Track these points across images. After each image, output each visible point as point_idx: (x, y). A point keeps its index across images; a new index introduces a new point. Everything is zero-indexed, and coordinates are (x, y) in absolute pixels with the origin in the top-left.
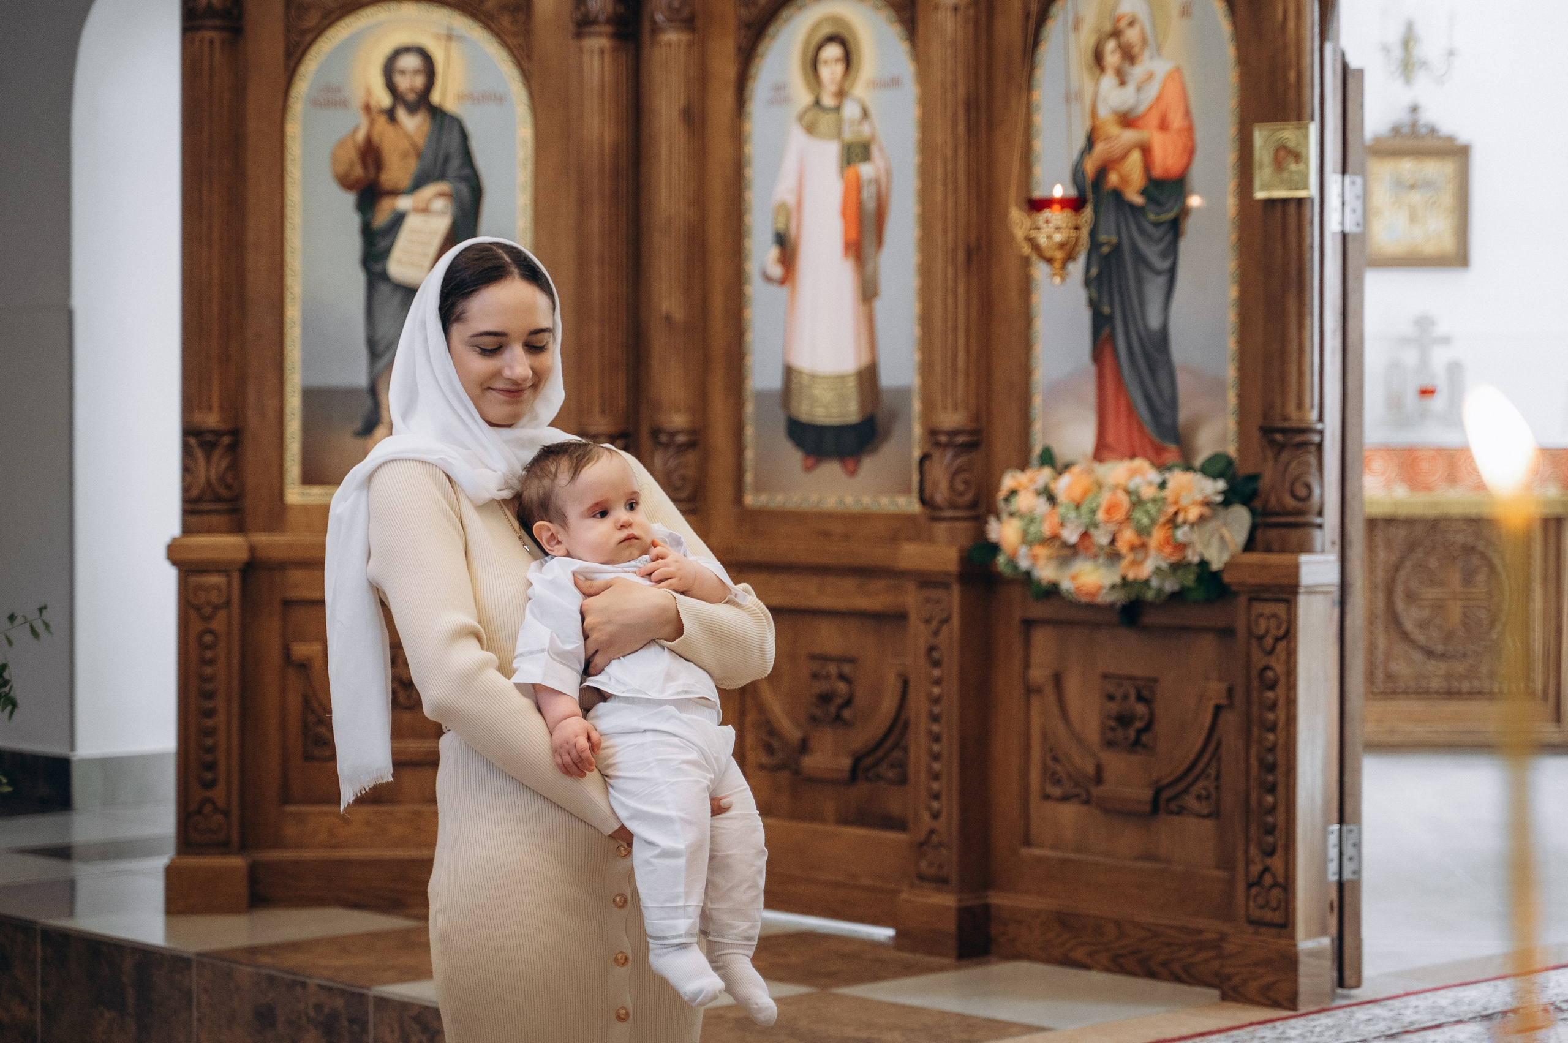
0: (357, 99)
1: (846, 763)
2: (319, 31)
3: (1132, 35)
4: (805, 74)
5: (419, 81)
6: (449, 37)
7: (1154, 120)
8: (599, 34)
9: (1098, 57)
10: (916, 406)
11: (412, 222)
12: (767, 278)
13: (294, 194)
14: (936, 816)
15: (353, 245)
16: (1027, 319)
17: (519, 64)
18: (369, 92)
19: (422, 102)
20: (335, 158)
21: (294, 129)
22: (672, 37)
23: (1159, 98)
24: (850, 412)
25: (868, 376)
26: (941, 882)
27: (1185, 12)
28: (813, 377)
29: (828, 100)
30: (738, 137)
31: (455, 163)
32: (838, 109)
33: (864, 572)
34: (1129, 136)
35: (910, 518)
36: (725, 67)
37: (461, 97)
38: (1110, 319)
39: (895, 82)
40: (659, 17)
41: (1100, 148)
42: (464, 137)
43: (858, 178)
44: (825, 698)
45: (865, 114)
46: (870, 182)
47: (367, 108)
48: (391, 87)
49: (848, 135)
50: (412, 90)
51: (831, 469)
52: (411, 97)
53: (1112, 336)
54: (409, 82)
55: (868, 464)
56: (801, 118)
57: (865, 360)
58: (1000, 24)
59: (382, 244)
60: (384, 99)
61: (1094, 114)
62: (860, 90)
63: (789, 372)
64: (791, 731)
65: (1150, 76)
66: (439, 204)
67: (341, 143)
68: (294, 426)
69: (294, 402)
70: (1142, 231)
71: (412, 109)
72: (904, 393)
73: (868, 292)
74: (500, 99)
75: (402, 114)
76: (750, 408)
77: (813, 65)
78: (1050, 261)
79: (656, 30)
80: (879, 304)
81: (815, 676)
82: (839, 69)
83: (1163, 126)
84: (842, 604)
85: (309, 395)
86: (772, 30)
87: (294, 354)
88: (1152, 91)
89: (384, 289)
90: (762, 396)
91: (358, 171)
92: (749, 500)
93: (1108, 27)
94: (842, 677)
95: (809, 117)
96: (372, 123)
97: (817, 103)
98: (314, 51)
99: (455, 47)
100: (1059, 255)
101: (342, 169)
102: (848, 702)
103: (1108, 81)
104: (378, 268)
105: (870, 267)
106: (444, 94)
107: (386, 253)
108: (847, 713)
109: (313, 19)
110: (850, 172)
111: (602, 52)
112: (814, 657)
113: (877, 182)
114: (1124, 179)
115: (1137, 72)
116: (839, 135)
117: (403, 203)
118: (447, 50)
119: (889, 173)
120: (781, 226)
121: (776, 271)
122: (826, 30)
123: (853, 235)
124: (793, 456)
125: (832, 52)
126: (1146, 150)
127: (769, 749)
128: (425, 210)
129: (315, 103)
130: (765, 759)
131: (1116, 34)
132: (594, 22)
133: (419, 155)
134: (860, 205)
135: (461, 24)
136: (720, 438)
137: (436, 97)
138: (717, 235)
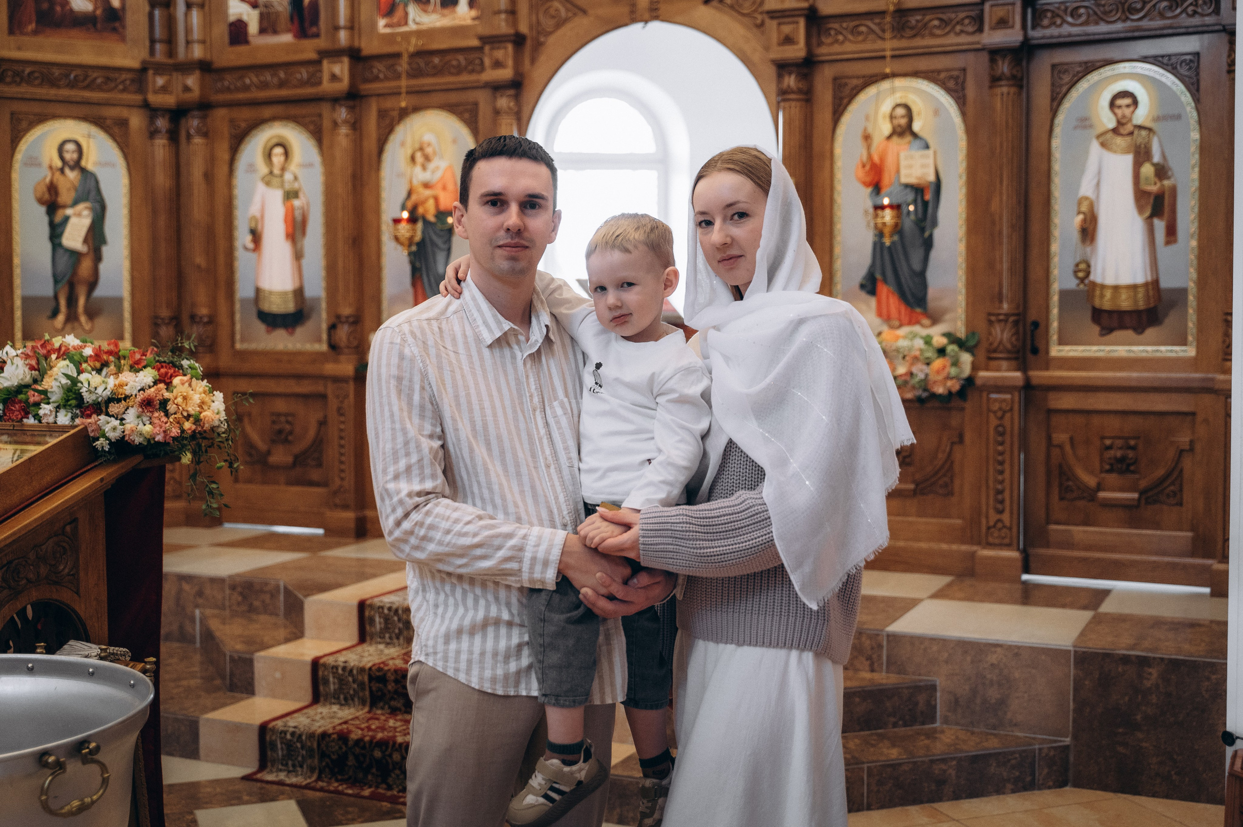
0: (46, 163)
1: (290, 459)
2: (27, 130)
3: (429, 150)
4: (265, 159)
5: (75, 156)
6: (89, 136)
7: (440, 186)
8: (162, 139)
9: (413, 159)
10: (324, 305)
11: (73, 221)
12: (246, 248)
13: (16, 205)
14: (342, 479)
15: (45, 230)
16: (379, 269)
17: (122, 149)
18: (51, 160)
19: (77, 165)
20: (35, 190)
21: (15, 176)
22: (198, 140)
23: (442, 178)
24: (290, 307)
25: (299, 293)
26: (345, 507)
27: (455, 141)
28: (271, 293)
29: (276, 171)
30: (230, 186)
31: (93, 193)
32: (282, 176)
33: (299, 377)
34: (428, 192)
35: (322, 354)
36: (223, 154)
37: (95, 164)
38: (420, 269)
39: (310, 165)
40: (192, 131)
41: (414, 198)
42: (97, 182)
43: (292, 206)
44: (280, 432)
45: (296, 178)
46: (298, 208)
47: (51, 167)
48: (62, 158)
49: (287, 187)
50: (72, 160)
51: (281, 333)
52: (72, 163)
53: (421, 276)
54: (70, 156)
55: (300, 331)
56: (263, 179)
57: (297, 285)
58: (366, 144)
59: (59, 231)
60: (58, 163)
61: (411, 182)
62: (293, 167)
63: (258, 290)
64: (262, 446)
65: (437, 168)
66: (86, 213)
67: (39, 183)
68: (18, 314)
69: (18, 303)
70: (435, 233)
71: (72, 168)
72: (317, 300)
73: (298, 256)
74: (113, 165)
75: (67, 171)
76: (238, 306)
77: (268, 156)
78: (402, 244)
79: (189, 137)
80: (305, 262)
81: (274, 422)
82: (282, 158)
83: (444, 188)
84: (289, 390)
85: (25, 300)
86: (247, 139)
87: (17, 281)
88: (438, 175)
89: (60, 252)
90: (244, 301)
91: (47, 196)
92: (238, 346)
93: (417, 146)
94: (288, 422)
95: (266, 179)
96: (53, 174)
97: (271, 173)
98: (24, 140)
99: (91, 140)
100: (407, 243)
101: (38, 196)
102: (291, 433)
103: (418, 169)
104: (56, 241)
105: (299, 246)
106: (87, 161)
107: (60, 235)
108: (290, 438)
109: (24, 124)
110: (289, 204)
111: (164, 146)
112: (273, 414)
113: (303, 208)
114: (426, 211)
115: (431, 166)
116: (282, 186)
117: (69, 212)
118: (88, 143)
119: (308, 204)
120: (253, 225)
121: (251, 245)
122: (275, 141)
123: (290, 230)
124: (261, 327)
125: (279, 150)
126: (436, 199)
127: (250, 455)
128: (79, 215)
129: (25, 164)
130: (248, 459)
131: (421, 149)
132: (160, 132)
133: (76, 190)
134: (294, 219)
135: (94, 130)
136: (223, 319)
137: (83, 163)
138: (220, 229)
